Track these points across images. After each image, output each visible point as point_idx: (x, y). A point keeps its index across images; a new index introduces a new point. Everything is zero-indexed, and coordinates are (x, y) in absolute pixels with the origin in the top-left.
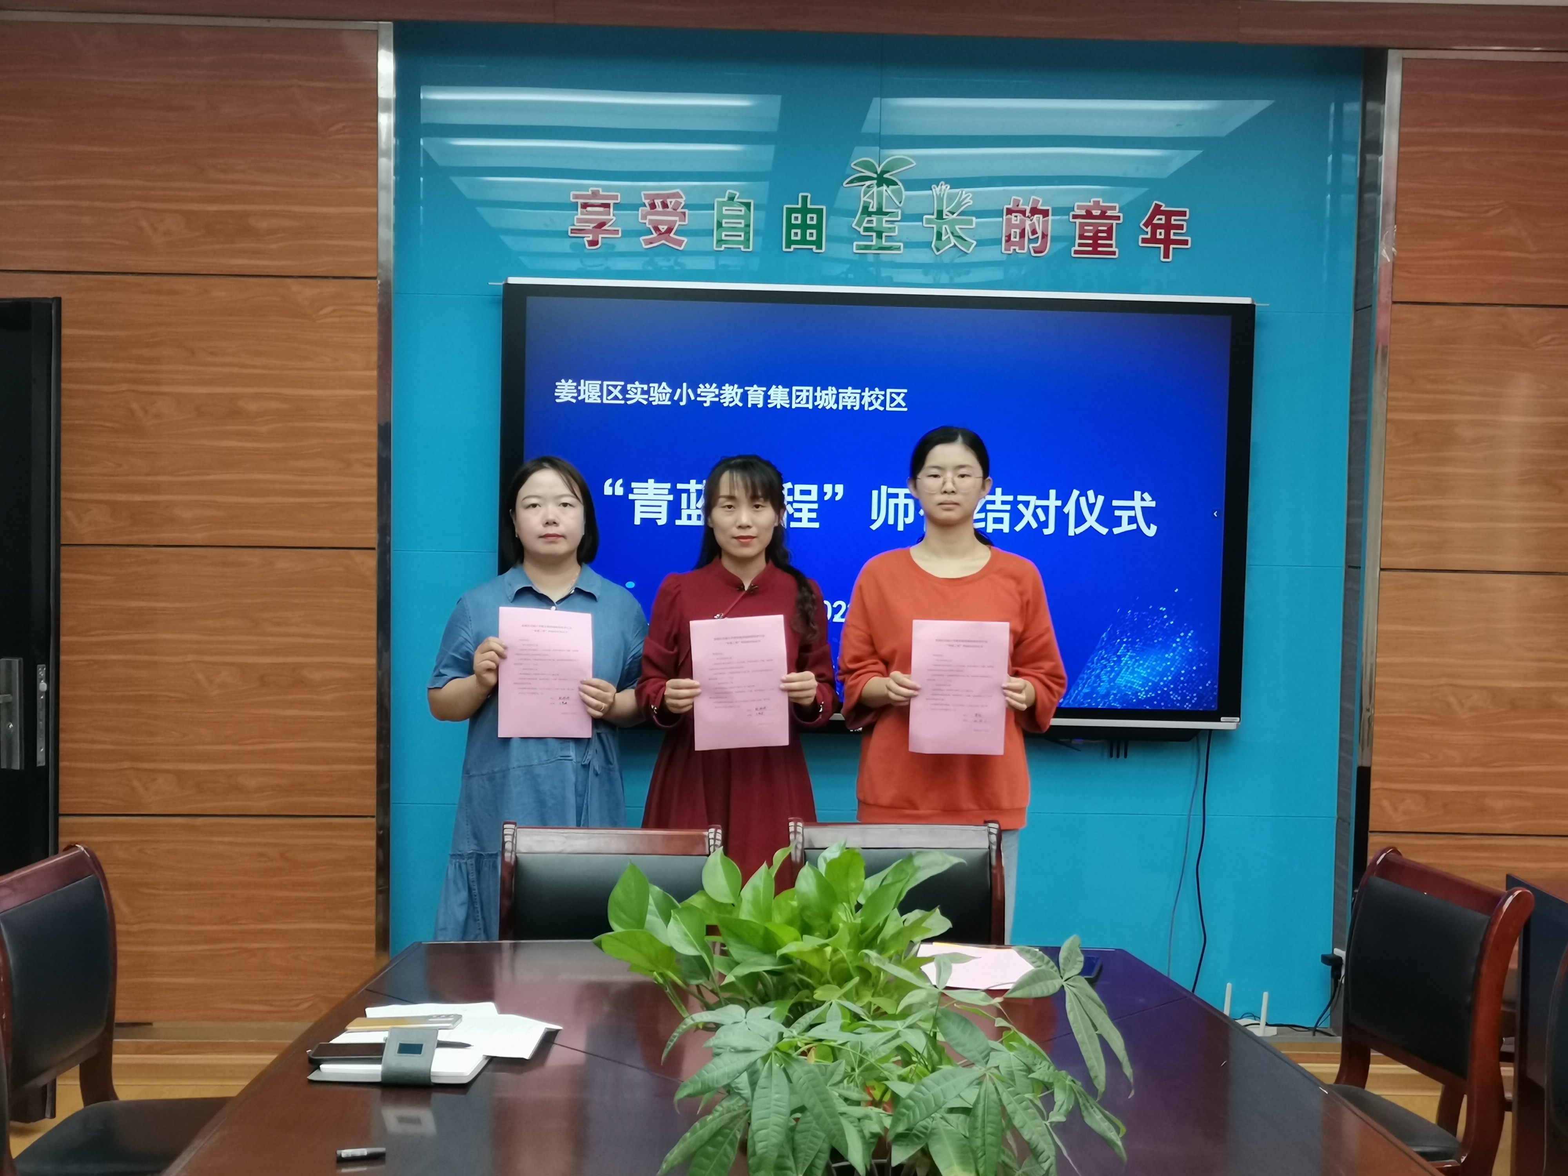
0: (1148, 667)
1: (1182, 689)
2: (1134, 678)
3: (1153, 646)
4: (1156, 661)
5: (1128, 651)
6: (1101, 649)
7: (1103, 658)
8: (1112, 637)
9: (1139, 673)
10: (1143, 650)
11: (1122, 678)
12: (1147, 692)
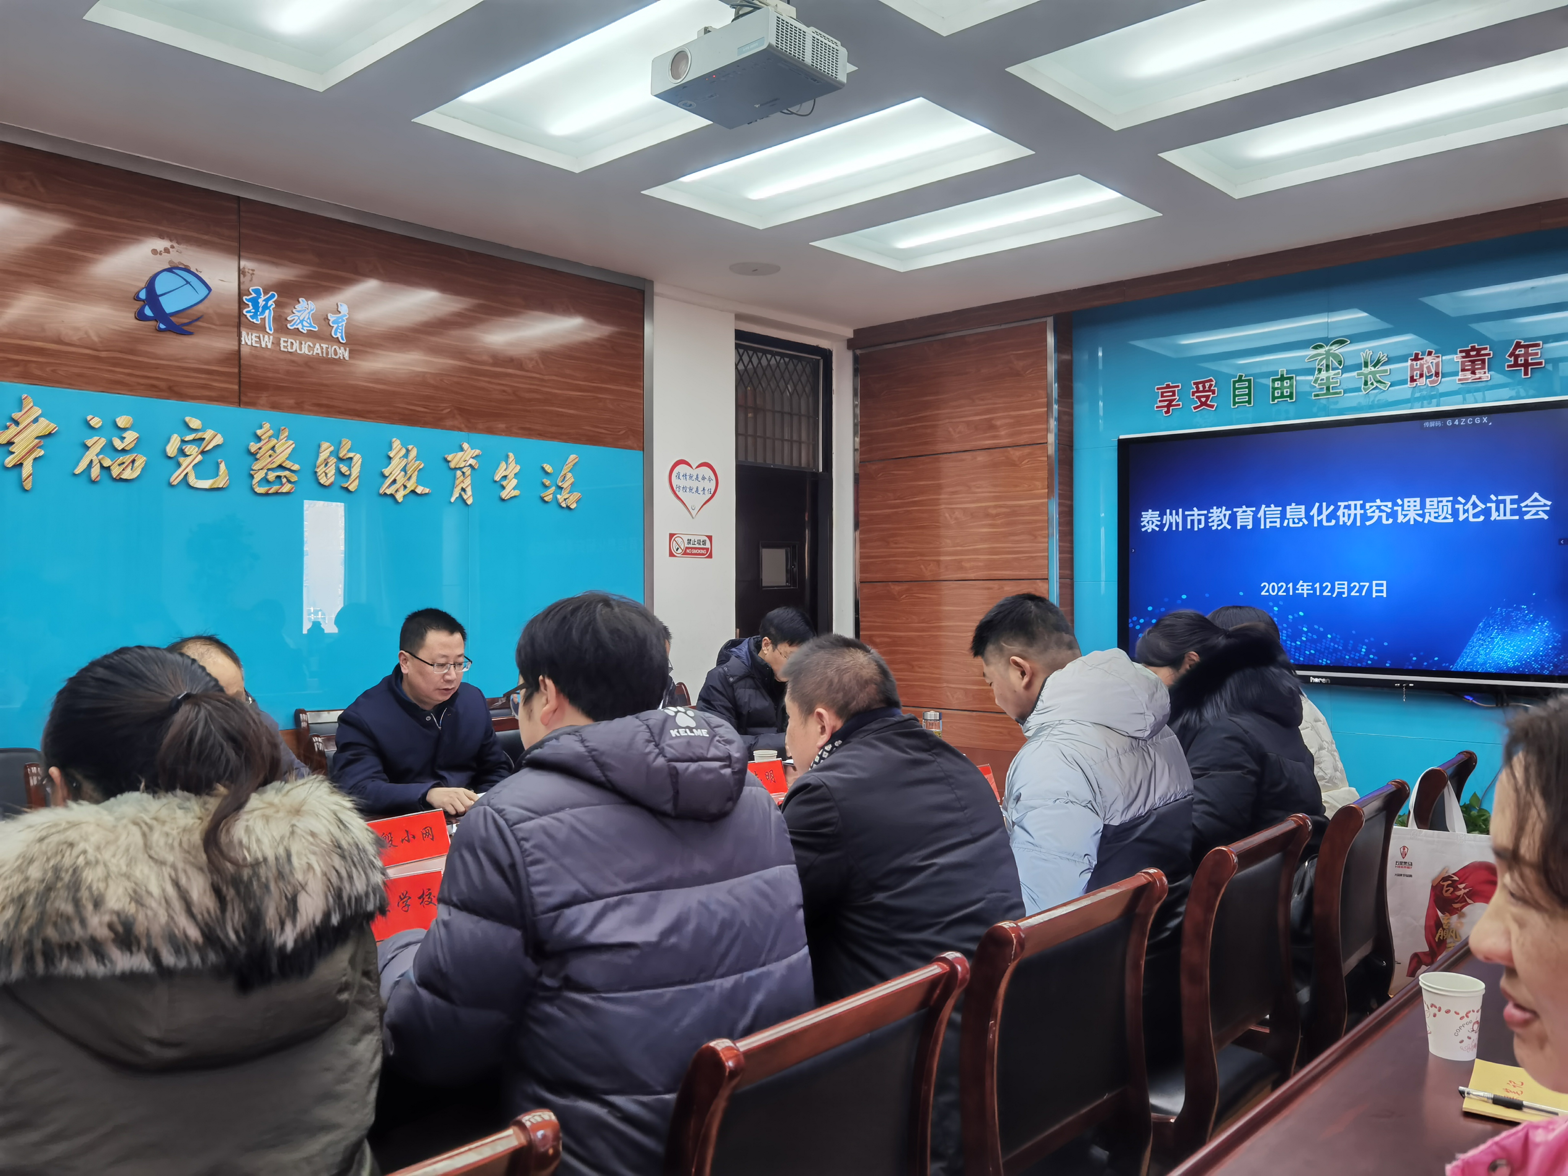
0: (1514, 646)
1: (1541, 660)
2: (1504, 653)
3: (1518, 631)
4: (1520, 641)
5: (1499, 635)
6: (1479, 633)
7: (1480, 639)
8: (1487, 625)
9: (1508, 649)
10: (1510, 634)
11: (1495, 652)
12: (1514, 662)
